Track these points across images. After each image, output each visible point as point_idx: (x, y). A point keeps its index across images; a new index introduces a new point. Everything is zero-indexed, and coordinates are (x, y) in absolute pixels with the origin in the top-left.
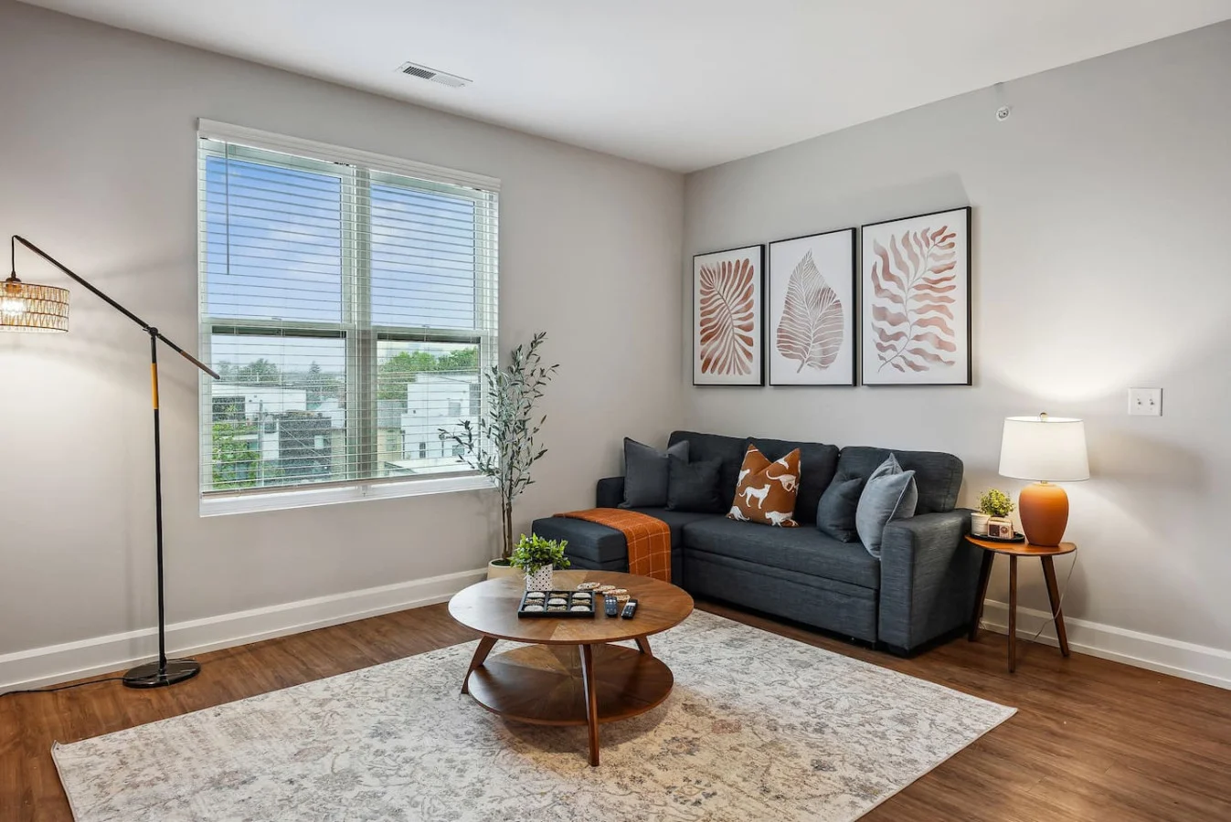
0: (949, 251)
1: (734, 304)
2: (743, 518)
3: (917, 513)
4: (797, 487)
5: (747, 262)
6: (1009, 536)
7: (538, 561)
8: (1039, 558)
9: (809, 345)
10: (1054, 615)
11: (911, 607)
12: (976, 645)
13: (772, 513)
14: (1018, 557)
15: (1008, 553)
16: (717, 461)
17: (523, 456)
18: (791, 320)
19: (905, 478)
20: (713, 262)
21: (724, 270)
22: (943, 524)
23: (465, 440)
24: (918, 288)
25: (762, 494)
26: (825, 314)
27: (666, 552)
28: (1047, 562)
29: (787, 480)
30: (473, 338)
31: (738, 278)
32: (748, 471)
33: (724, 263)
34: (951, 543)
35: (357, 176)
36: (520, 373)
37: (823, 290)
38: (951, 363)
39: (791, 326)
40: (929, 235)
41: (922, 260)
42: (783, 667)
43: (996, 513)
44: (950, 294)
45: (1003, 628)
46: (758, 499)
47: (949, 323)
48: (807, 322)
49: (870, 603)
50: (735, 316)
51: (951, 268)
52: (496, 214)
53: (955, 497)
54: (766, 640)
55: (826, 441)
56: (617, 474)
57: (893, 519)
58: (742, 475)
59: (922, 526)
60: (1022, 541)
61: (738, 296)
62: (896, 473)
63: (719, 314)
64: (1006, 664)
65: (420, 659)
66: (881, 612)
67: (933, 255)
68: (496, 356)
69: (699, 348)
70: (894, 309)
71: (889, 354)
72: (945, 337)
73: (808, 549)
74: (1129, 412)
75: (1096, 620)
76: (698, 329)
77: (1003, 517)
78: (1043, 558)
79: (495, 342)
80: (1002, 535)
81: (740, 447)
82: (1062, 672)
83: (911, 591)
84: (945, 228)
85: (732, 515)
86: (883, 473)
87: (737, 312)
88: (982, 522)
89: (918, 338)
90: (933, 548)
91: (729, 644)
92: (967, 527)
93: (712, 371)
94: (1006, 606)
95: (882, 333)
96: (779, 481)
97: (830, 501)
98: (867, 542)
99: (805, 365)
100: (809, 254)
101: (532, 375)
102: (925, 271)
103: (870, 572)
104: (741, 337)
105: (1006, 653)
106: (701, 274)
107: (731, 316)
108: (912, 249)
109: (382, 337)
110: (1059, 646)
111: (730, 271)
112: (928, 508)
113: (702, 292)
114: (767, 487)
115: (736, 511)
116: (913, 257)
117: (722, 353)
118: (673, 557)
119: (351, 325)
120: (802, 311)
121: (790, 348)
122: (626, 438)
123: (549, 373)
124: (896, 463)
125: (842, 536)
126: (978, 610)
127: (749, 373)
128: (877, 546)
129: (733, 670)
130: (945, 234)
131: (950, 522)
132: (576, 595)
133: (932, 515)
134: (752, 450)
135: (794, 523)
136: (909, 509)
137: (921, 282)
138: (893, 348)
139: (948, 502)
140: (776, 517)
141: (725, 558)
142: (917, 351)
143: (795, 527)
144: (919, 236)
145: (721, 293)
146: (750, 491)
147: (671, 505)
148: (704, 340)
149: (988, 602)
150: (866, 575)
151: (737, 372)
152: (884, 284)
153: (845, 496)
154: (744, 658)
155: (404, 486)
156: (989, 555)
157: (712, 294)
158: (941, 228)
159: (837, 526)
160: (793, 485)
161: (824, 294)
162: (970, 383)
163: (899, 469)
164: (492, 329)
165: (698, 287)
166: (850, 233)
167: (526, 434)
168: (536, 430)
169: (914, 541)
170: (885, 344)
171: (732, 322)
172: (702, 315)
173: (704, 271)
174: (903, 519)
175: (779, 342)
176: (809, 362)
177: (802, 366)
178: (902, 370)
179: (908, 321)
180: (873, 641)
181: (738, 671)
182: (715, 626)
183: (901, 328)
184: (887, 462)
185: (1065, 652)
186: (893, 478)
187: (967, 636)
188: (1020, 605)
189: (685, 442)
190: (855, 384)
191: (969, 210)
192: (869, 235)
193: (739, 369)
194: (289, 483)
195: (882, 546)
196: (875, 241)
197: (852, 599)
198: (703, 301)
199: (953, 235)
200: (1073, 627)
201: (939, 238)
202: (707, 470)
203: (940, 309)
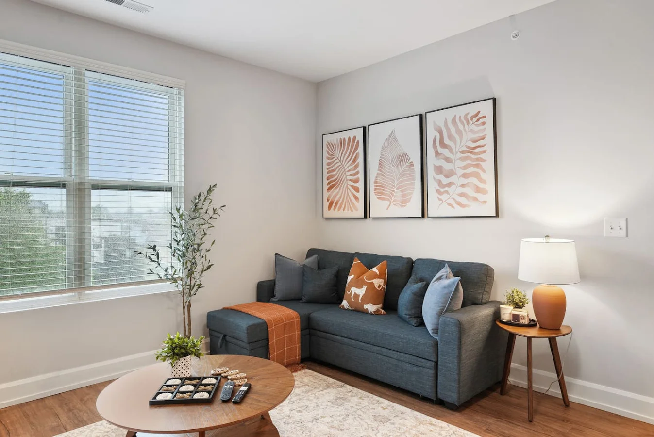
0: (482, 127)
1: (348, 165)
2: (350, 308)
3: (462, 307)
4: (385, 287)
5: (355, 138)
6: (526, 322)
7: (177, 354)
8: (547, 339)
9: (393, 191)
10: (558, 377)
11: (459, 374)
12: (504, 397)
13: (368, 305)
14: (533, 339)
15: (525, 336)
16: (334, 270)
17: (199, 268)
18: (383, 175)
19: (454, 283)
20: (334, 138)
21: (341, 143)
22: (480, 314)
23: (154, 258)
24: (462, 152)
25: (361, 292)
26: (404, 171)
27: (297, 333)
28: (552, 342)
29: (378, 282)
30: (166, 188)
31: (350, 148)
32: (353, 276)
33: (341, 139)
34: (487, 327)
35: (75, 74)
36: (198, 212)
37: (403, 155)
38: (485, 202)
39: (383, 179)
40: (469, 117)
41: (464, 133)
42: (369, 422)
43: (517, 306)
44: (482, 156)
45: (524, 384)
46: (359, 295)
47: (483, 175)
48: (392, 176)
49: (432, 372)
50: (348, 174)
51: (483, 139)
52: (183, 104)
53: (489, 293)
54: (360, 398)
55: (405, 255)
56: (272, 278)
57: (446, 311)
58: (350, 278)
59: (465, 317)
60: (535, 325)
61: (350, 160)
62: (449, 278)
63: (338, 172)
64: (525, 415)
65: (102, 425)
66: (439, 378)
67: (471, 131)
68: (183, 200)
69: (326, 194)
70: (447, 166)
71: (444, 197)
72: (481, 185)
73: (389, 332)
74: (605, 235)
75: (586, 380)
76: (326, 182)
77: (521, 308)
78: (550, 339)
79: (182, 190)
80: (521, 321)
81: (349, 258)
82: (565, 420)
83: (459, 364)
84: (479, 112)
85: (343, 306)
86: (440, 278)
87: (349, 171)
88: (507, 312)
89: (463, 186)
90: (473, 332)
91: (335, 402)
92: (497, 315)
93: (334, 209)
94: (525, 368)
95: (440, 182)
96: (372, 283)
97: (405, 297)
98: (429, 326)
99: (392, 204)
100: (393, 132)
101: (206, 212)
102: (466, 141)
103: (431, 350)
104: (352, 186)
105: (526, 404)
106: (327, 146)
107: (345, 173)
108: (458, 127)
109: (95, 187)
110: (562, 398)
111: (344, 144)
112: (470, 302)
113: (328, 158)
114: (365, 287)
115: (345, 303)
116: (459, 132)
117: (340, 197)
118: (302, 336)
119: (71, 179)
120: (389, 169)
121: (382, 193)
122: (276, 254)
123: (219, 211)
124: (449, 270)
125: (414, 321)
126: (506, 370)
127: (357, 210)
128: (436, 331)
129: (332, 427)
130: (480, 116)
131: (485, 312)
132: (205, 381)
133: (474, 307)
134: (356, 262)
135: (383, 311)
136: (458, 304)
137: (465, 148)
138: (447, 192)
139: (485, 297)
140: (371, 308)
141: (337, 337)
142: (462, 195)
143: (384, 314)
144: (462, 118)
145: (339, 158)
146: (354, 290)
147: (304, 299)
148: (329, 189)
149: (513, 365)
150: (429, 352)
151: (349, 209)
152: (440, 150)
153: (415, 294)
154: (342, 415)
155: (112, 291)
156: (512, 336)
157: (334, 159)
158: (476, 112)
159: (409, 315)
160: (382, 285)
161: (403, 158)
162: (497, 216)
163: (452, 275)
164: (180, 182)
165: (326, 155)
166: (418, 117)
167: (200, 254)
168: (208, 251)
169: (460, 327)
170: (442, 190)
171: (346, 177)
172: (328, 173)
173: (330, 145)
174: (454, 311)
175: (375, 189)
176: (394, 203)
177: (389, 205)
178: (453, 207)
179: (456, 174)
180: (435, 399)
181: (335, 428)
182: (328, 386)
183: (453, 179)
184: (443, 270)
185: (566, 402)
186: (445, 282)
187: (499, 390)
188: (535, 368)
189: (316, 256)
190: (423, 217)
191: (494, 100)
192: (430, 119)
193: (350, 207)
194: (15, 293)
195: (439, 331)
196: (434, 122)
197: (419, 368)
198: (328, 164)
199: (484, 117)
200: (571, 384)
201: (475, 119)
202: (328, 275)
203: (477, 166)
